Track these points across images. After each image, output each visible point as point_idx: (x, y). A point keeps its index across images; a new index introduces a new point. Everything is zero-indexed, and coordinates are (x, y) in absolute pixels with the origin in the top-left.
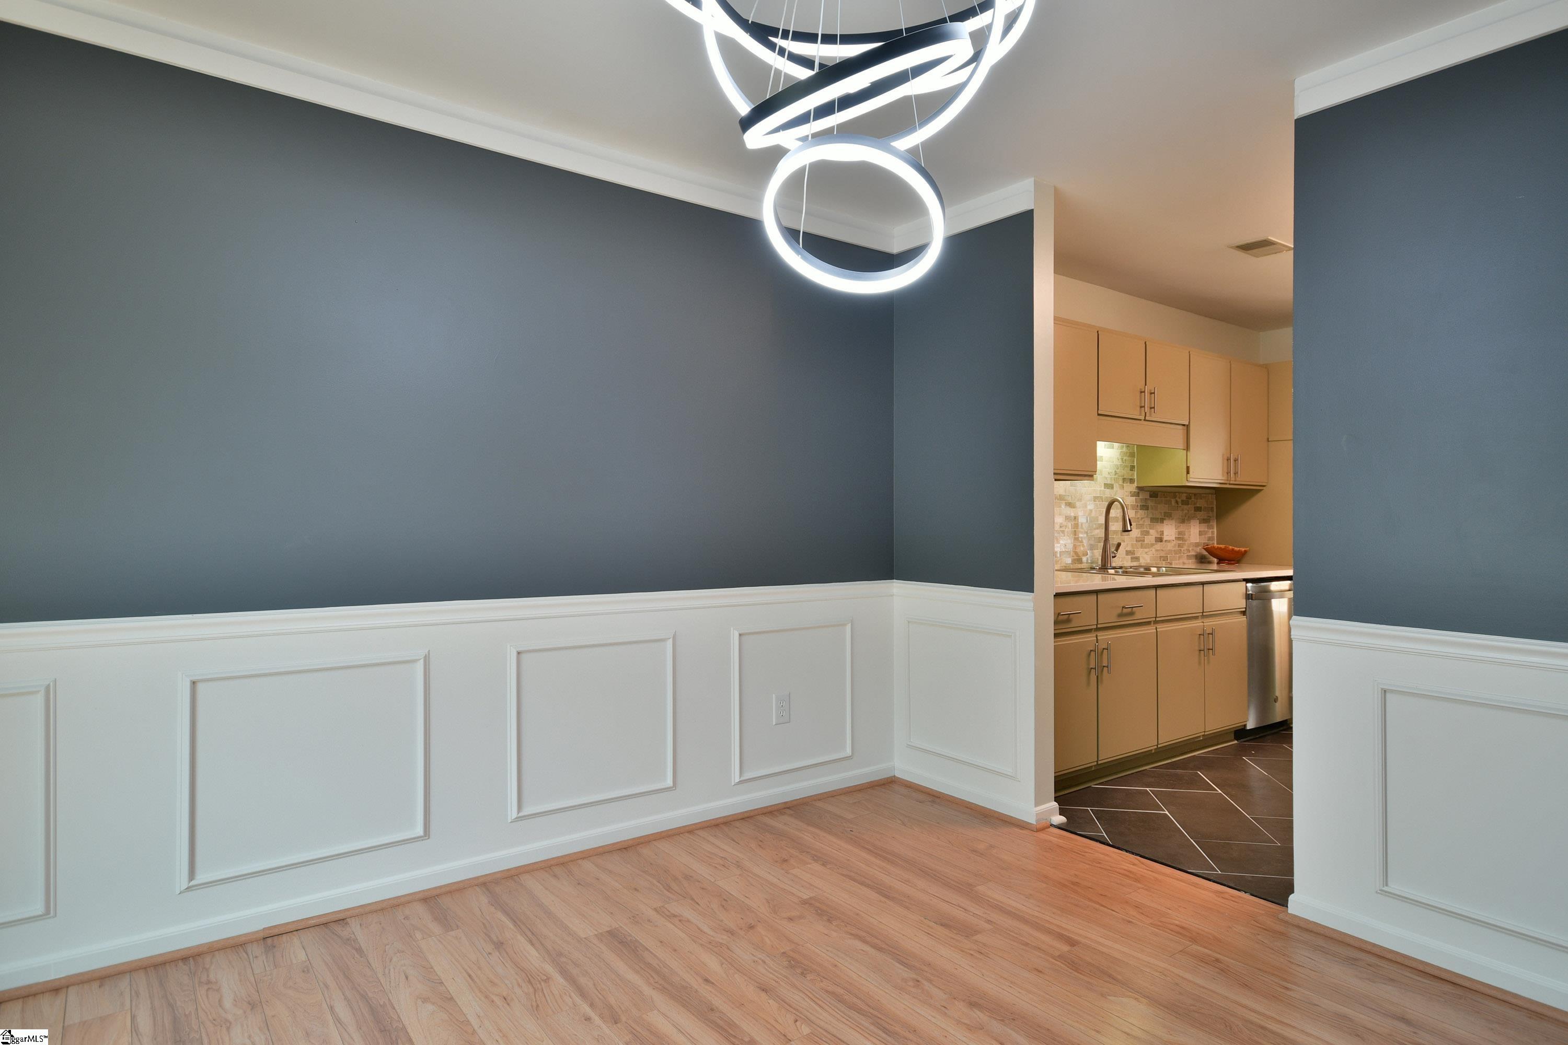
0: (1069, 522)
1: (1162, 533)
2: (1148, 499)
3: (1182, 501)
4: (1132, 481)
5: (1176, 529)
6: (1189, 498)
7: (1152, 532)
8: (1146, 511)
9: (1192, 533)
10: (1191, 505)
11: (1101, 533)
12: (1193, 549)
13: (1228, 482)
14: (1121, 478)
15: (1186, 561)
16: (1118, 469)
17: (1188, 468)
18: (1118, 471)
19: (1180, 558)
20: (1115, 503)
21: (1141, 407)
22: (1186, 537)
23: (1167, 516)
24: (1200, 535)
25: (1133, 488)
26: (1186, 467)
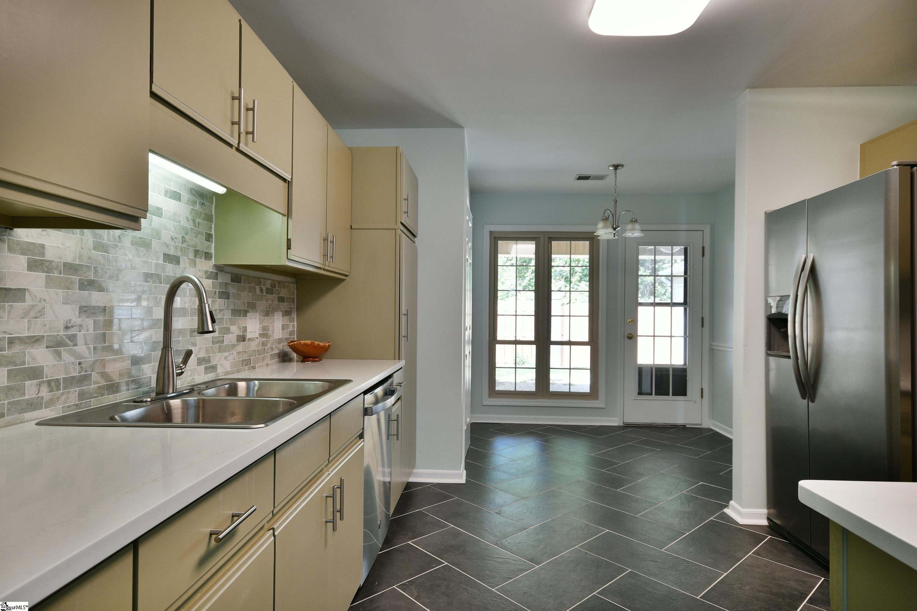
0: (88, 317)
1: (245, 329)
2: (229, 284)
3: (267, 289)
4: (208, 256)
5: (260, 324)
6: (273, 286)
7: (233, 328)
8: (226, 300)
9: (275, 327)
10: (275, 294)
11: (158, 335)
12: (276, 347)
13: (323, 267)
14: (191, 250)
15: (269, 362)
16: (187, 234)
17: (289, 241)
18: (187, 237)
19: (264, 358)
20: (184, 285)
21: (233, 123)
22: (270, 332)
23: (251, 307)
24: (282, 330)
25: (209, 266)
26: (286, 241)
